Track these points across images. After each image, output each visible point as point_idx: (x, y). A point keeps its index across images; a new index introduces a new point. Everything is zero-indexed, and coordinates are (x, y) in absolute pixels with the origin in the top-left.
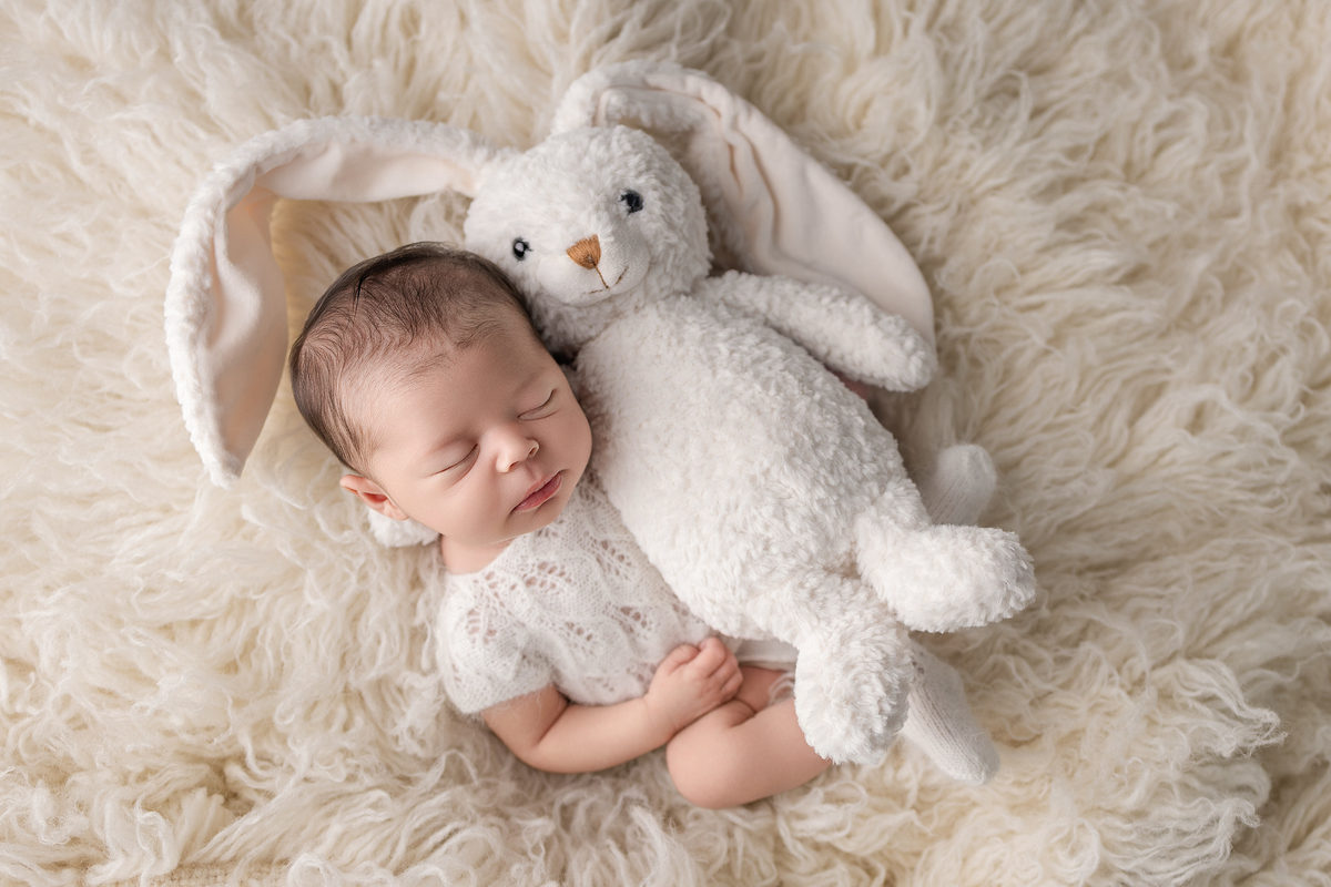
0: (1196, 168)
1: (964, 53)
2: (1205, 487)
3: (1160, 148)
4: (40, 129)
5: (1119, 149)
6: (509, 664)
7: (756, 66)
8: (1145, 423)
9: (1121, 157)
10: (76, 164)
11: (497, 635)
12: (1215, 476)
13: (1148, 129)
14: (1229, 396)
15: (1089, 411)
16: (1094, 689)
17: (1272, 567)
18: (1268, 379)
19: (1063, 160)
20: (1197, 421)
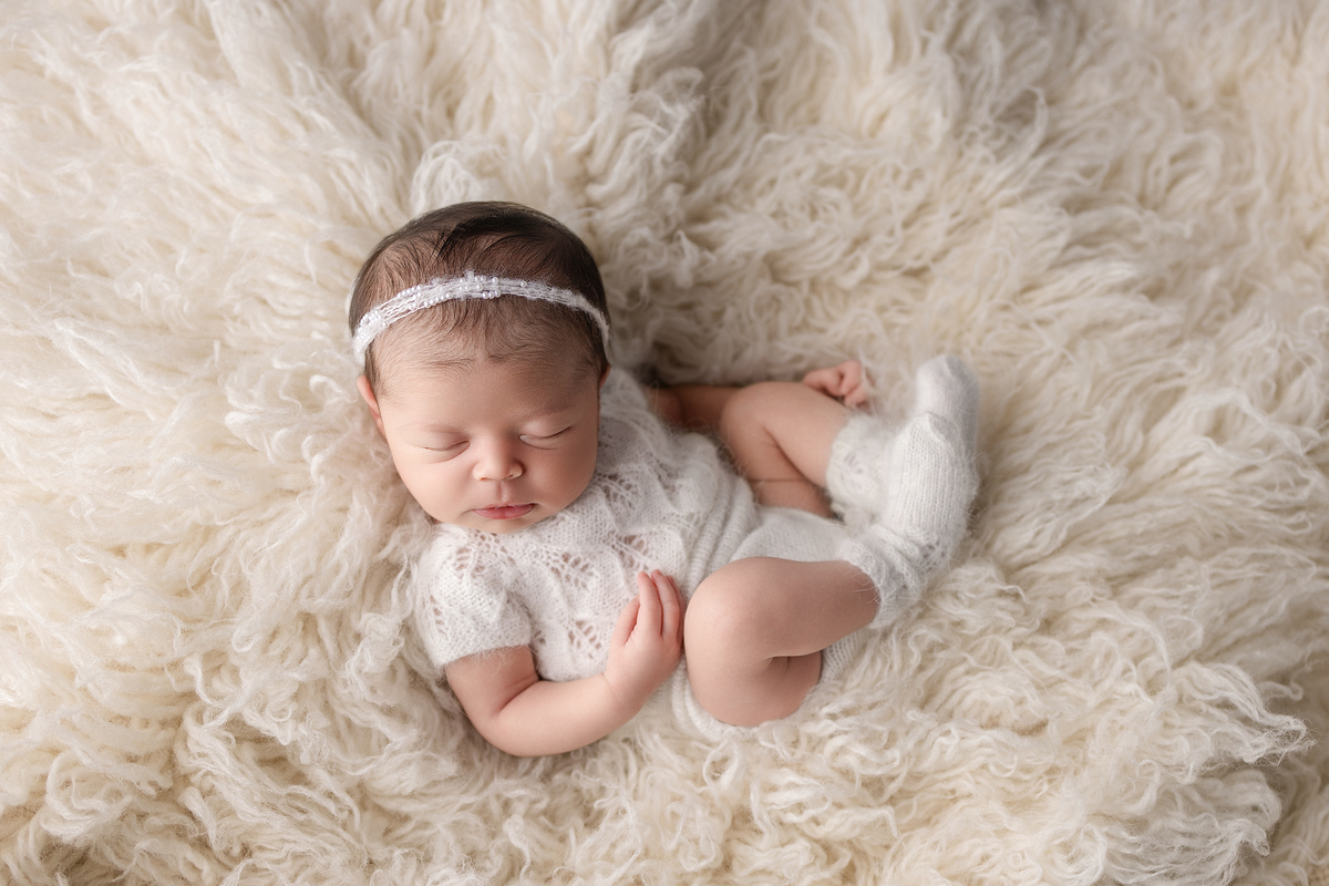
0: (1210, 203)
1: (981, 75)
2: (1229, 503)
3: (1175, 181)
4: (55, 81)
5: (1133, 178)
6: (495, 602)
7: (771, 75)
8: (1160, 430)
9: (1135, 185)
10: (86, 113)
11: (486, 570)
12: (1238, 492)
13: (1163, 160)
14: (1252, 402)
15: (1101, 415)
16: (1107, 684)
17: (1290, 581)
18: (1293, 390)
19: (1078, 178)
20: (1218, 429)
